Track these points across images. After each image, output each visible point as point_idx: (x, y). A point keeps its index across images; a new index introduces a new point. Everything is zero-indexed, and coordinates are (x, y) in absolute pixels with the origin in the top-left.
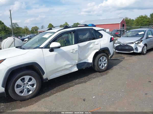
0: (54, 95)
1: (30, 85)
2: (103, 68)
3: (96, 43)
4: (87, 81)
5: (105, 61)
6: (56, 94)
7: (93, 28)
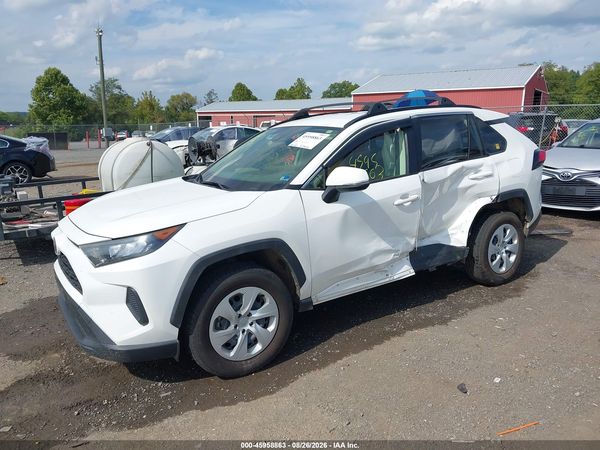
0: (339, 362)
1: (258, 321)
2: (504, 269)
3: (484, 172)
4: (450, 319)
5: (511, 242)
6: (345, 359)
7: (473, 115)
